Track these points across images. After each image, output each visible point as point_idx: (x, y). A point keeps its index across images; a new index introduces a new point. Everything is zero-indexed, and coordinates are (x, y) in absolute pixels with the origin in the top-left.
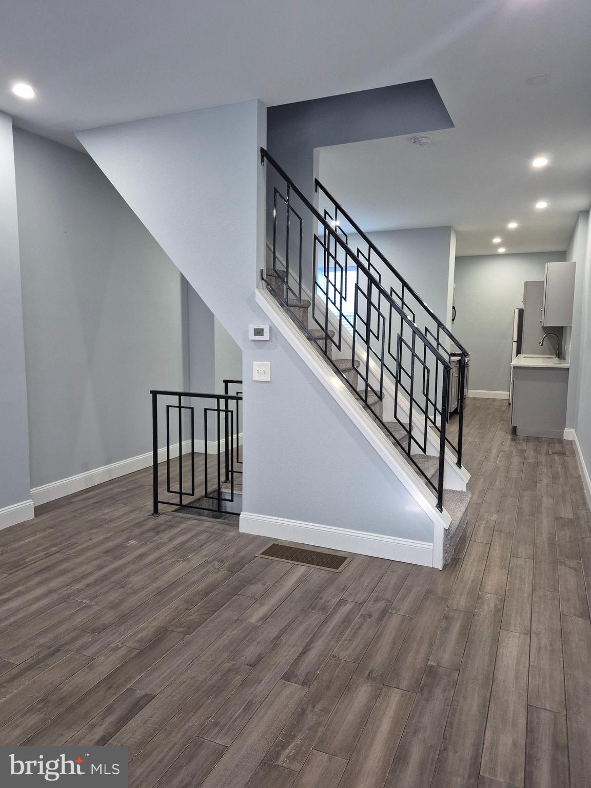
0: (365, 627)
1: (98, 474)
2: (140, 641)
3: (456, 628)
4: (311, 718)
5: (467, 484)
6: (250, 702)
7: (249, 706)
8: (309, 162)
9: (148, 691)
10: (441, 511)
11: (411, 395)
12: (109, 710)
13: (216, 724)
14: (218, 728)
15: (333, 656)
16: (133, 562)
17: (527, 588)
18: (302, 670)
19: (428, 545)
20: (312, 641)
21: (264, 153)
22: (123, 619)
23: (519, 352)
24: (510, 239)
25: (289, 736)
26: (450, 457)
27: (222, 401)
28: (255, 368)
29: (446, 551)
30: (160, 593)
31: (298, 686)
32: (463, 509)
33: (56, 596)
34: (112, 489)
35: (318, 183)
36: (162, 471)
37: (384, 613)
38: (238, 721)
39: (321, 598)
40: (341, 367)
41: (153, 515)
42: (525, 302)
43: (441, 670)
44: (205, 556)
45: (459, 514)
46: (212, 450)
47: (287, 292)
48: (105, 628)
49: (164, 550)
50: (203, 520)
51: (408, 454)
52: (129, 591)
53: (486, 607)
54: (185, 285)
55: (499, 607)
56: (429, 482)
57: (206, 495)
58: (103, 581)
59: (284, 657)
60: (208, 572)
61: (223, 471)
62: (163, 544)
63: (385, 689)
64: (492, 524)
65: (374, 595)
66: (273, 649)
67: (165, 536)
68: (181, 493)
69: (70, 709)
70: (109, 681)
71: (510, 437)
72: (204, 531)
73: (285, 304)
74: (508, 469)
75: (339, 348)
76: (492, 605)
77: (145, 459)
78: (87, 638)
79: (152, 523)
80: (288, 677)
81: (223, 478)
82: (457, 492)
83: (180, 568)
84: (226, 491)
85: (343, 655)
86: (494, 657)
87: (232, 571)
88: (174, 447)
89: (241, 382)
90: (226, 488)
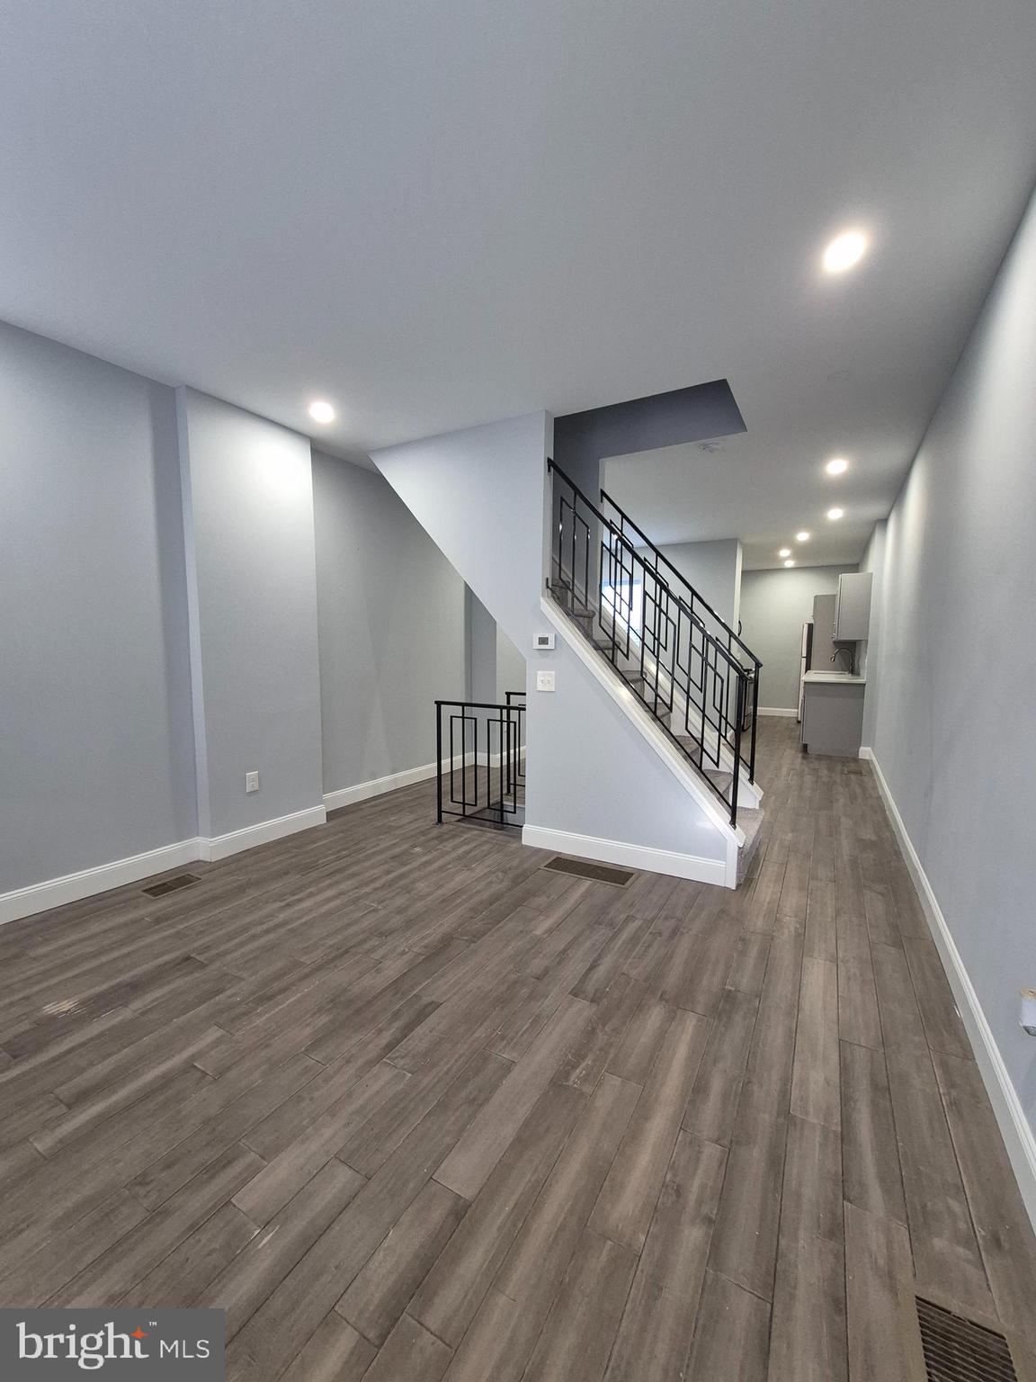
0: (656, 945)
1: (385, 783)
2: (426, 947)
3: (754, 951)
4: (601, 1038)
5: (760, 802)
6: (538, 1016)
7: (536, 1020)
8: (594, 472)
9: (434, 998)
10: (735, 828)
11: (703, 711)
12: (396, 1015)
13: (503, 1038)
14: (505, 1042)
15: (623, 974)
16: (418, 869)
17: (830, 911)
18: (590, 987)
19: (721, 864)
20: (600, 957)
21: (550, 463)
22: (409, 924)
23: (808, 668)
24: (800, 552)
25: (580, 1057)
26: (744, 774)
27: (505, 711)
28: (539, 678)
29: (739, 870)
30: (444, 900)
31: (588, 1003)
32: (757, 827)
33: (345, 899)
34: (398, 797)
35: (603, 494)
36: (446, 783)
37: (675, 932)
38: (525, 1036)
39: (608, 914)
40: (628, 677)
41: (437, 824)
42: (814, 617)
43: (740, 996)
44: (489, 866)
45: (753, 832)
46: (495, 763)
47: (573, 600)
48: (392, 932)
49: (448, 858)
50: (486, 831)
51: (700, 768)
52: (416, 896)
53: (786, 931)
54: (469, 594)
55: (801, 931)
56: (722, 797)
57: (489, 807)
58: (390, 886)
59: (572, 971)
60: (491, 882)
61: (505, 783)
62: (447, 853)
63: (679, 1012)
64: (787, 843)
65: (664, 913)
66: (559, 963)
67: (449, 845)
68: (464, 804)
69: (358, 1012)
70: (396, 985)
71: (800, 755)
72: (487, 842)
73: (571, 614)
74: (801, 788)
75: (627, 656)
76: (792, 929)
77: (429, 770)
78: (374, 942)
79: (435, 832)
80: (576, 993)
81: (505, 791)
82: (748, 809)
83: (463, 877)
84: (508, 804)
85: (633, 973)
86: (798, 987)
87: (516, 882)
88: (458, 758)
89: (524, 694)
90: (507, 800)
